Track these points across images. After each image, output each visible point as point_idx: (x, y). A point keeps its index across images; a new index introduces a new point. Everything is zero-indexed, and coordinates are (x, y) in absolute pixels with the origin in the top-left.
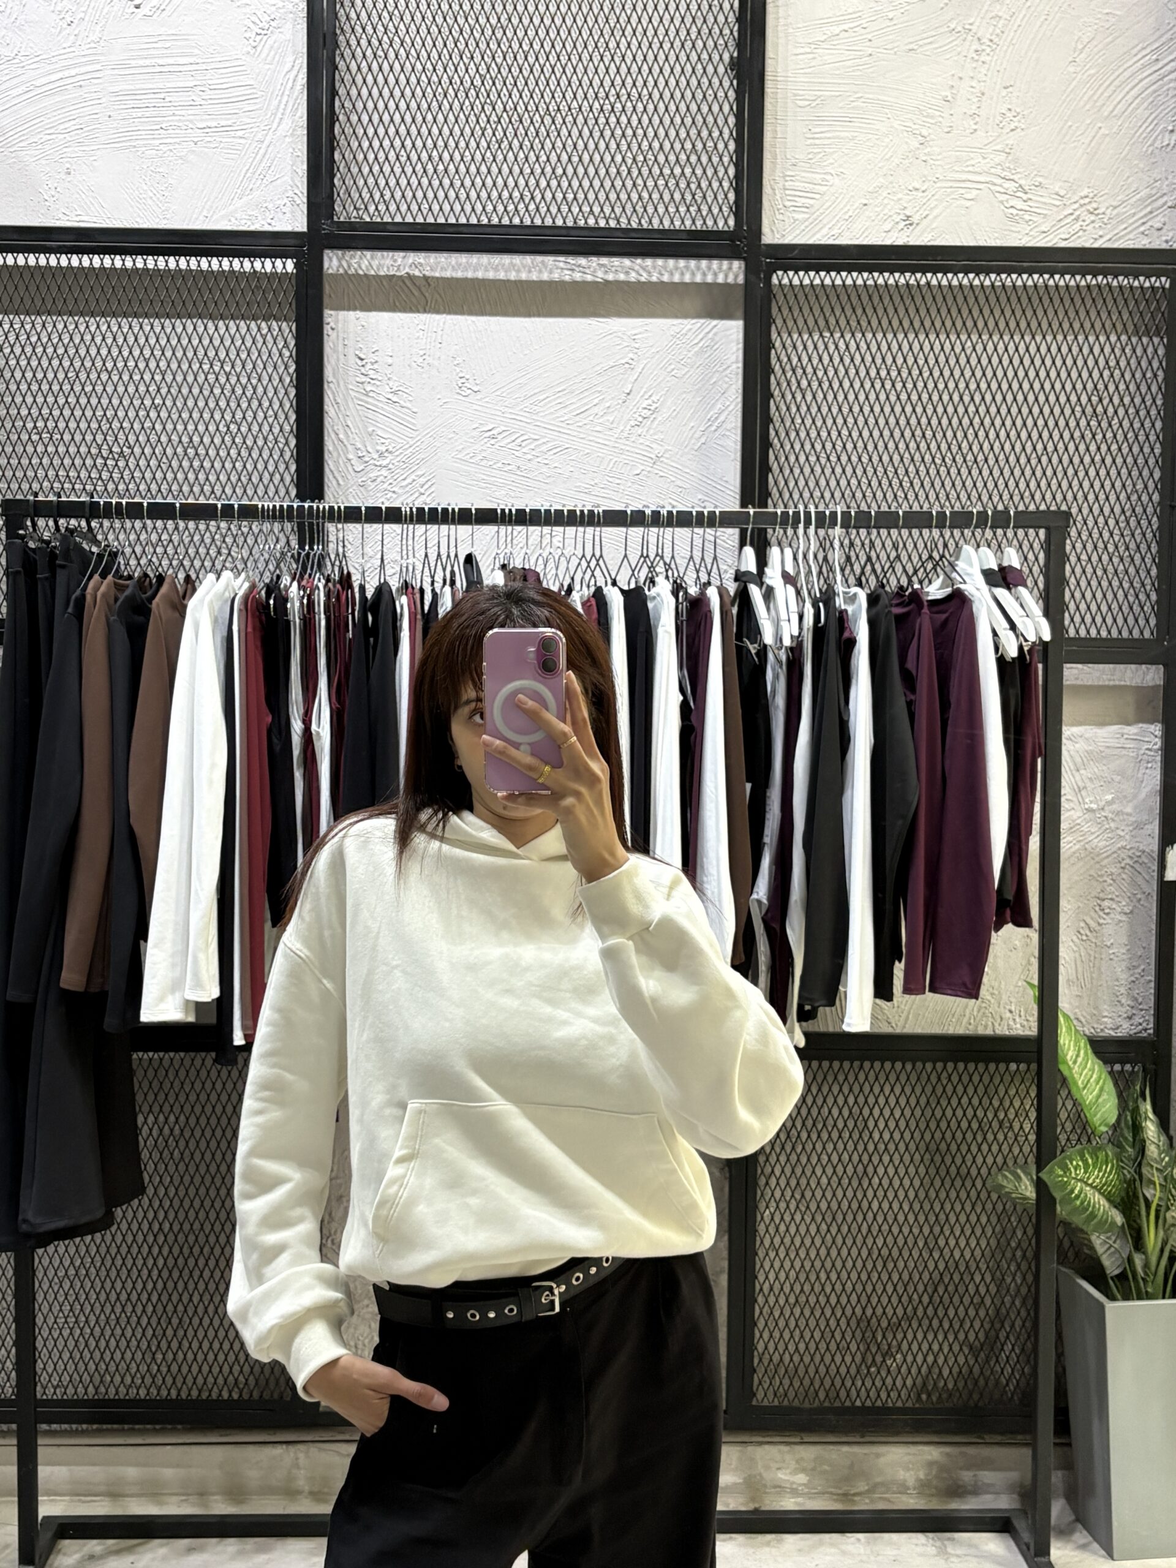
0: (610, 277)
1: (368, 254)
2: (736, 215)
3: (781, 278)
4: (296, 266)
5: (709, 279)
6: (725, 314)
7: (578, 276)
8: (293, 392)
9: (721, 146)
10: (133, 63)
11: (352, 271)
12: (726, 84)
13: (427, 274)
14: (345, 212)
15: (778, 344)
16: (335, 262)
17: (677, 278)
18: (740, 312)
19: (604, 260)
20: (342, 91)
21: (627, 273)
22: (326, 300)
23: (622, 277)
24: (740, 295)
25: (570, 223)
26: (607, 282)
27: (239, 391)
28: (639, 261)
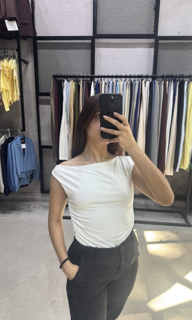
0: (135, 42)
1: (101, 39)
2: (154, 32)
3: (160, 41)
4: (91, 41)
5: (149, 42)
6: (152, 47)
7: (131, 42)
8: (91, 60)
9: (152, 21)
10: (69, 11)
11: (99, 42)
12: (154, 11)
13: (109, 42)
14: (98, 33)
15: (159, 52)
16: (97, 41)
17: (145, 42)
18: (154, 47)
19: (134, 39)
20: (98, 14)
21: (138, 41)
22: (95, 46)
23: (137, 42)
24: (154, 44)
25: (130, 33)
26: (135, 43)
27: (83, 60)
28: (139, 39)
